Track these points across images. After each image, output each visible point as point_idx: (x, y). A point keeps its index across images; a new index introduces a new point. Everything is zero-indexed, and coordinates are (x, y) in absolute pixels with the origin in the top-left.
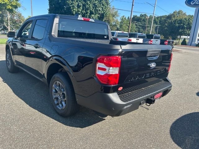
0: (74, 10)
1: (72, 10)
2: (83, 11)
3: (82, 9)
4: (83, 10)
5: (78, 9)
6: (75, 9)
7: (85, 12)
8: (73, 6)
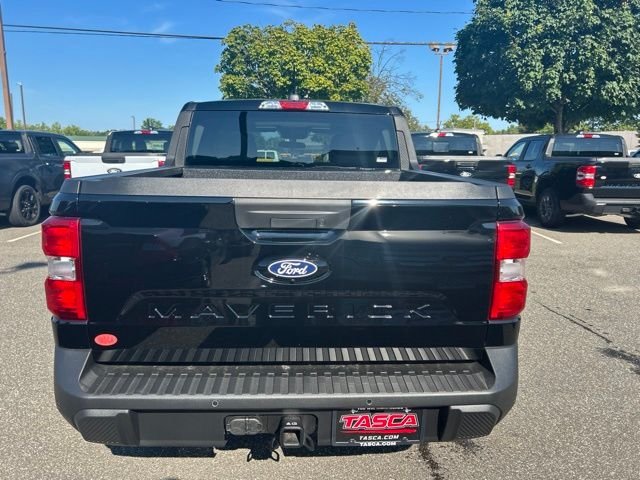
0: (529, 78)
1: (521, 77)
2: (565, 75)
3: (562, 68)
4: (567, 70)
5: (544, 71)
6: (532, 74)
7: (573, 76)
8: (526, 65)
